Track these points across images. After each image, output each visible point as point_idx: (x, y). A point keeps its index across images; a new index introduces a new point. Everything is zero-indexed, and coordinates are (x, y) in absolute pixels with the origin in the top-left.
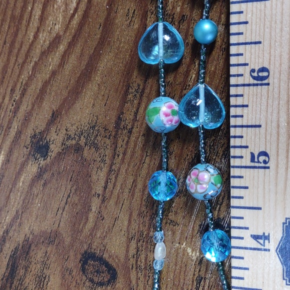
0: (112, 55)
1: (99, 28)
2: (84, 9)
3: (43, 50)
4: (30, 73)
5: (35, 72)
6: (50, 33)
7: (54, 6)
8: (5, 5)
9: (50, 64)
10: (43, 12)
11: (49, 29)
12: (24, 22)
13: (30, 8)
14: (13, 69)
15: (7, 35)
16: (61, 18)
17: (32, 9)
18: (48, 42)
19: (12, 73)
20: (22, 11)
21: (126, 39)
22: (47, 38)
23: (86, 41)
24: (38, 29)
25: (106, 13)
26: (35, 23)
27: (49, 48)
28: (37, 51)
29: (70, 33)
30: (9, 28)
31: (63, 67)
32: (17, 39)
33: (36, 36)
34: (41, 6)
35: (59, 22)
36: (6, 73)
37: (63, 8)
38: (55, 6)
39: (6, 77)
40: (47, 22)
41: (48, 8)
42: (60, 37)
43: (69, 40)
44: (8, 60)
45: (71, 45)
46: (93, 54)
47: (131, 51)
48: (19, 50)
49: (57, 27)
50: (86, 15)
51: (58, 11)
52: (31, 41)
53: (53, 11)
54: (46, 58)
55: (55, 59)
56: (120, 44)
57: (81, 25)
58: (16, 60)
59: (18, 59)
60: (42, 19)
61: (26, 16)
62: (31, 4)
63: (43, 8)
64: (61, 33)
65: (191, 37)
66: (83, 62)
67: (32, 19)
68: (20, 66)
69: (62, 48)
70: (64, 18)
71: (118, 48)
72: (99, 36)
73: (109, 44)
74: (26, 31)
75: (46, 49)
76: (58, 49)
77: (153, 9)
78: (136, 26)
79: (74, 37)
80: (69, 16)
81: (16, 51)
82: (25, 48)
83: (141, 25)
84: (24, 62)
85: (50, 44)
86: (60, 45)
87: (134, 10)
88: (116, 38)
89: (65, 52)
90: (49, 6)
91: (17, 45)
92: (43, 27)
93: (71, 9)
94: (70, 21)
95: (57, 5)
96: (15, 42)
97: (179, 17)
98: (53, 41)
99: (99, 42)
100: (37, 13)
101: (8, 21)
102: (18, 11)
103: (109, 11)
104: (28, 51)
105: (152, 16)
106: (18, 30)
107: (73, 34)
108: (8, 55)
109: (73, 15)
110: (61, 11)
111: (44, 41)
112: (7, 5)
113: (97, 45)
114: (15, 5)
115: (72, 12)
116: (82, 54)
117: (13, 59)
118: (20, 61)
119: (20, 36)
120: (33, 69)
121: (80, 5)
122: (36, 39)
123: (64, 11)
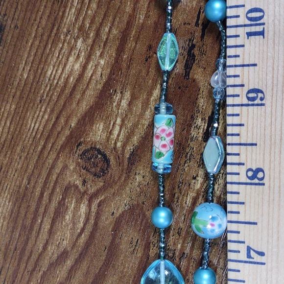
0: (116, 277)
1: (105, 251)
2: (91, 230)
3: (51, 262)
4: (39, 281)
5: (44, 281)
6: (58, 246)
7: (62, 222)
8: (16, 214)
9: (58, 276)
10: (52, 227)
11: (58, 243)
12: (34, 232)
13: (39, 221)
14: (22, 275)
15: (17, 242)
16: (69, 235)
17: (42, 222)
18: (56, 255)
19: (22, 278)
20: (32, 222)
21: (130, 265)
22: (55, 251)
23: (92, 260)
24: (47, 241)
25: (111, 237)
26: (44, 236)
27: (56, 260)
28: (46, 261)
29: (78, 250)
30: (20, 235)
31: (70, 281)
32: (27, 247)
33: (45, 248)
34: (50, 221)
35: (67, 238)
36: (16, 277)
37: (71, 226)
38: (64, 223)
39: (16, 281)
40: (55, 236)
41: (57, 223)
42: (67, 252)
43: (76, 257)
44: (19, 265)
45: (78, 261)
46: (99, 273)
47: (135, 277)
48: (29, 258)
49: (65, 242)
50: (92, 236)
51: (66, 228)
52: (40, 251)
53: (62, 228)
54: (54, 269)
55: (63, 273)
56: (124, 268)
57: (88, 245)
58: (26, 267)
59: (28, 266)
60: (51, 232)
61: (36, 228)
62: (41, 217)
63: (52, 223)
64: (69, 249)
65: (191, 274)
66: (89, 279)
67: (42, 231)
68: (29, 273)
69: (69, 263)
70: (72, 235)
71: (122, 272)
72: (104, 258)
73: (113, 267)
74: (36, 241)
75: (55, 261)
76: (66, 263)
77: (156, 241)
78: (139, 255)
79: (81, 254)
80: (76, 234)
81: (26, 258)
82: (34, 257)
83: (144, 255)
84: (33, 270)
85: (58, 257)
86: (67, 260)
87: (138, 240)
88: (120, 262)
89: (72, 267)
90: (58, 222)
91: (27, 253)
92: (51, 240)
93: (78, 229)
94: (77, 239)
95: (65, 222)
96: (25, 250)
97: (180, 254)
98: (61, 255)
99: (104, 263)
100: (46, 226)
101: (19, 230)
102: (29, 222)
103: (114, 237)
104: (37, 260)
105: (154, 248)
106: (28, 239)
107: (79, 252)
108: (19, 261)
109: (80, 234)
110: (69, 228)
111: (53, 254)
112: (18, 214)
113: (102, 266)
114: (25, 215)
115: (79, 231)
116: (88, 272)
117: (23, 266)
118: (30, 268)
119: (30, 245)
120: (42, 278)
121: (87, 226)
122: (45, 251)
123: (71, 229)
